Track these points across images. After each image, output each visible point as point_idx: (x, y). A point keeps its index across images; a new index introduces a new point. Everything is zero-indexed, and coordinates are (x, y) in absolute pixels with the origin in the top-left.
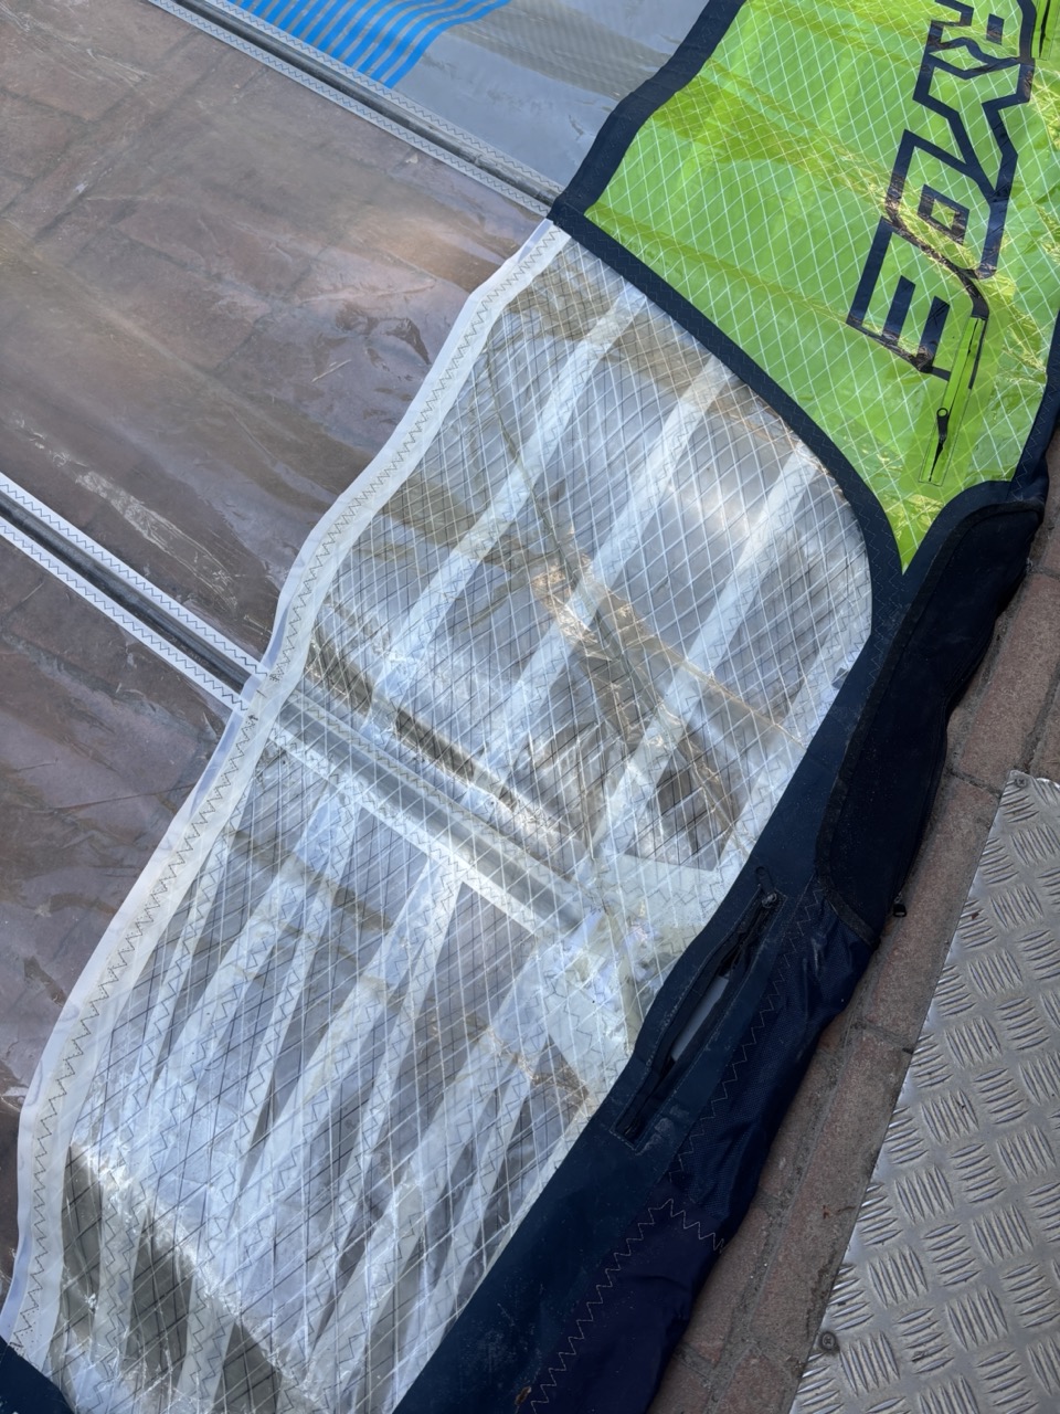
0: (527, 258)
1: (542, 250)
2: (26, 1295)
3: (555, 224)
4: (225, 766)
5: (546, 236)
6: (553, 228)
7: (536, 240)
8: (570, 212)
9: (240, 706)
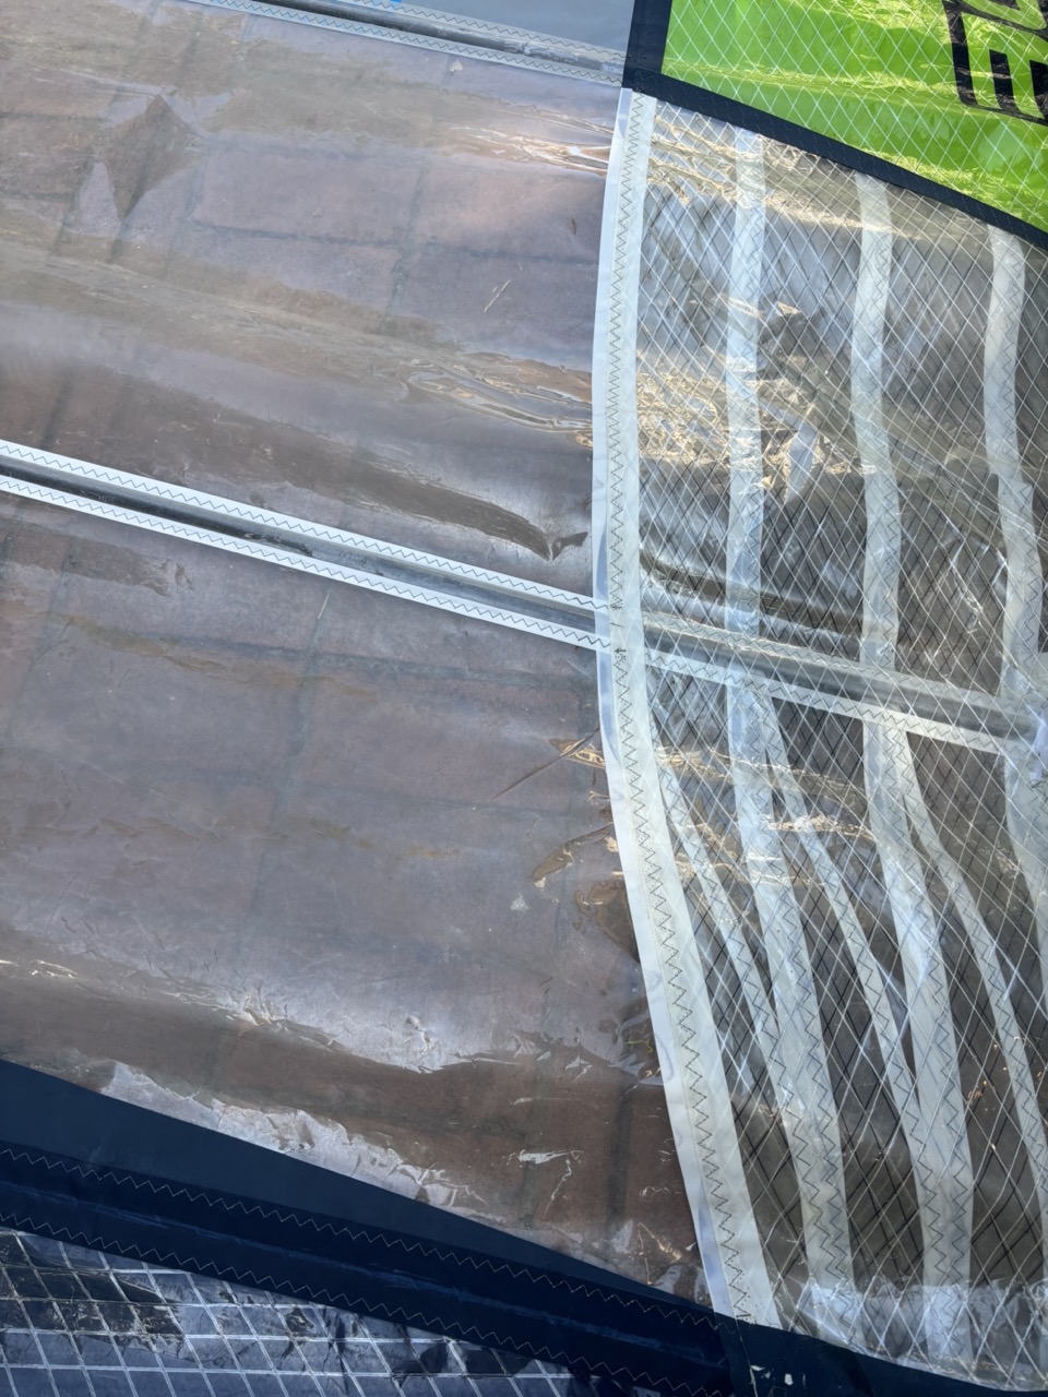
0: (628, 132)
1: (638, 119)
2: (724, 1266)
3: (634, 90)
4: (617, 706)
5: (633, 105)
6: (635, 95)
7: (625, 111)
8: (645, 74)
9: (601, 643)
